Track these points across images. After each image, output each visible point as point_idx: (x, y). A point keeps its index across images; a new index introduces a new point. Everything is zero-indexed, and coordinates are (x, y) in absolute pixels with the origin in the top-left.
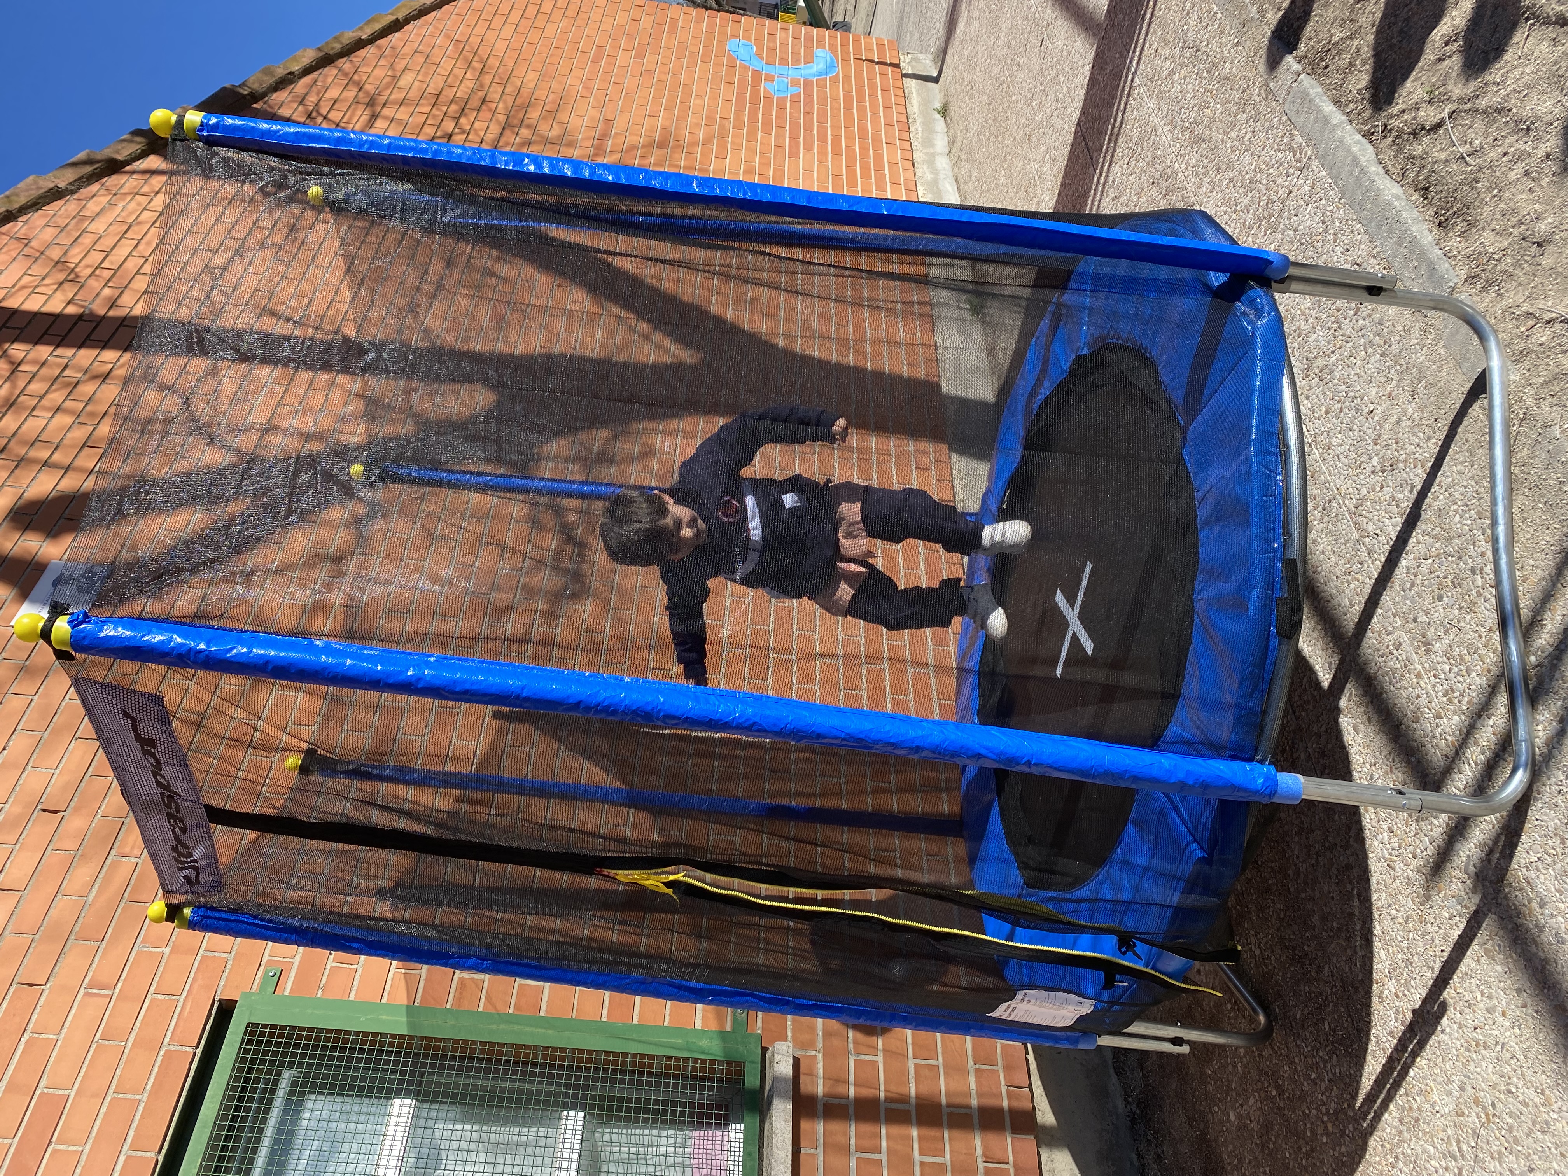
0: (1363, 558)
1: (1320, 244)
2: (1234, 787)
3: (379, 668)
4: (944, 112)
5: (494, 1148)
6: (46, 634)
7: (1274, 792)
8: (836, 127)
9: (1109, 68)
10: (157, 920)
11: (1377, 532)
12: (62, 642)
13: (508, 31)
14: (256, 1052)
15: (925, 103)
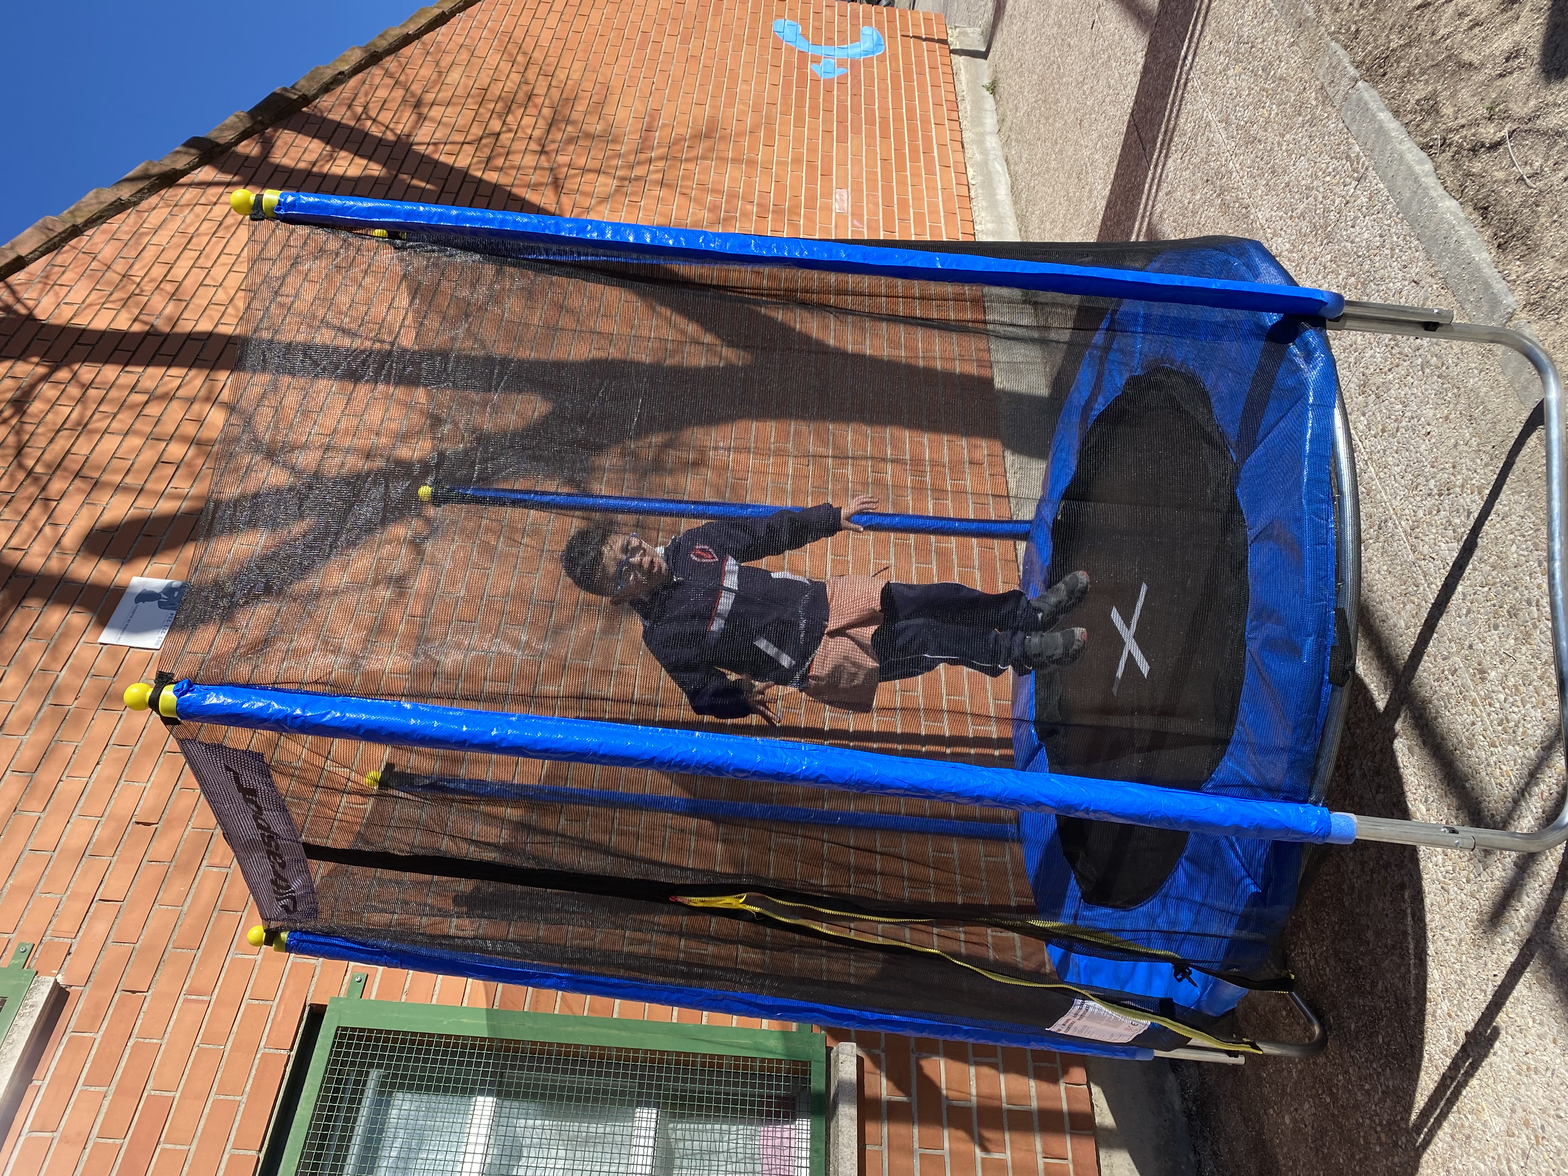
0: (1419, 581)
1: (1377, 258)
2: (1287, 830)
3: (465, 729)
4: (993, 88)
5: (574, 1143)
6: (153, 703)
7: (1327, 834)
8: (883, 109)
9: (1162, 56)
10: (257, 944)
11: (1434, 555)
12: (169, 711)
13: (552, 20)
14: (347, 1054)
15: (974, 79)
